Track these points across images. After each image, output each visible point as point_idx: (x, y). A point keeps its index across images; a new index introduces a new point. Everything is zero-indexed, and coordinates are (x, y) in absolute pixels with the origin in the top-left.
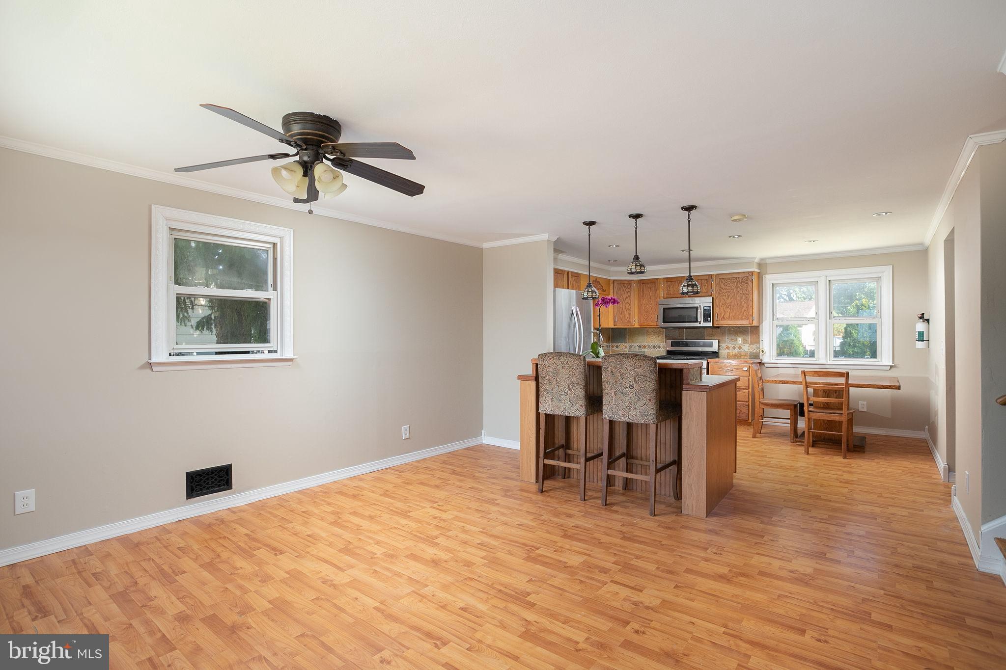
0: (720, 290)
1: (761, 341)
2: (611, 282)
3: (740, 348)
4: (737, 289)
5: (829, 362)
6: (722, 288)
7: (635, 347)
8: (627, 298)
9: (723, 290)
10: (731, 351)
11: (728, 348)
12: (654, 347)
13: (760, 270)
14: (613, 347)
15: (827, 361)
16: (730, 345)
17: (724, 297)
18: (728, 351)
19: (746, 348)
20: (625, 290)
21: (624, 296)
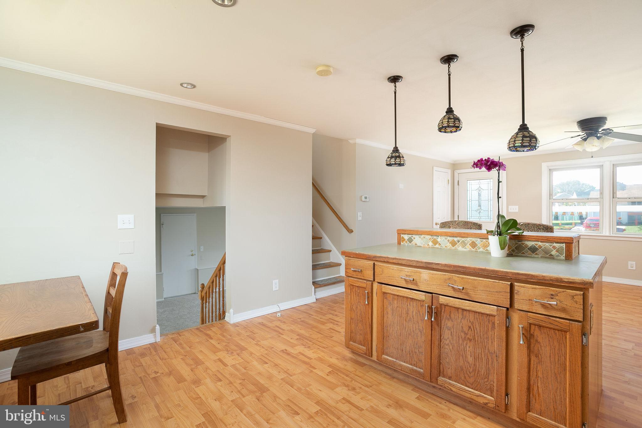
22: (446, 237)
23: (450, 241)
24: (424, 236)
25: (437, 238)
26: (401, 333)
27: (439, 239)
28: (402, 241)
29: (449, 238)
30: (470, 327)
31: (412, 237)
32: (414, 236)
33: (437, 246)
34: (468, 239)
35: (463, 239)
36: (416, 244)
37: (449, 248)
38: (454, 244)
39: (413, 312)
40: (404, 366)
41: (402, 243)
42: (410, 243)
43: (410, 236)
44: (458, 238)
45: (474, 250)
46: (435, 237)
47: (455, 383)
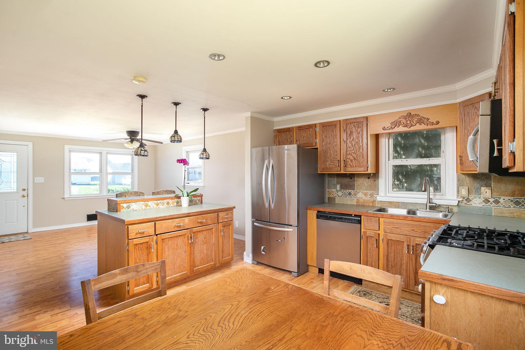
20: (476, 113)
21: (473, 124)
22: (153, 201)
23: (156, 203)
24: (139, 203)
25: (148, 203)
26: (173, 259)
27: (149, 203)
28: (122, 209)
29: (155, 202)
30: (205, 238)
31: (130, 204)
32: (131, 204)
33: (148, 207)
34: (165, 201)
35: (163, 201)
36: (133, 209)
37: (155, 207)
38: (157, 205)
39: (180, 243)
40: (177, 276)
41: (121, 210)
42: (128, 209)
43: (128, 204)
44: (160, 201)
45: (168, 206)
46: (146, 202)
47: (200, 267)
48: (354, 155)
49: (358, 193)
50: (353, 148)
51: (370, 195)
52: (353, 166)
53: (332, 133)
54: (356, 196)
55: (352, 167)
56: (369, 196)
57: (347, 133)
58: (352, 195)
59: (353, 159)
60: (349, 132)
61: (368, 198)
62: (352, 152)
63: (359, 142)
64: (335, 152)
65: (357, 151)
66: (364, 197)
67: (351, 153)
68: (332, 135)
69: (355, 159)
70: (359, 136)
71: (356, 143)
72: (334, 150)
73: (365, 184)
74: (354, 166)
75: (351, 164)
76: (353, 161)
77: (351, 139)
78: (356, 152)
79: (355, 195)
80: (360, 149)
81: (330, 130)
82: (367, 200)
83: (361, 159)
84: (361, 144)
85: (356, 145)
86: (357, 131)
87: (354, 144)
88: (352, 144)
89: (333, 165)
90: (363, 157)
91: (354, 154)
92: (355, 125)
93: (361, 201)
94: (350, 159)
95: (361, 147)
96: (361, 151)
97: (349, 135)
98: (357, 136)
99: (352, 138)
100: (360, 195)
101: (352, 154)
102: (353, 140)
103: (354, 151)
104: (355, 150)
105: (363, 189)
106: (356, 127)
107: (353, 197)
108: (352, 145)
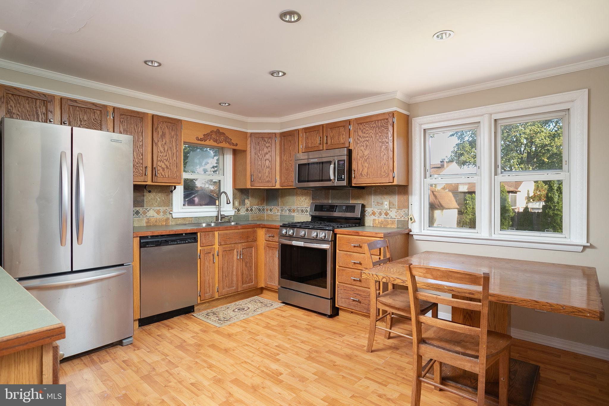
0: (358, 139)
1: (410, 206)
2: (249, 135)
3: (386, 214)
4: (376, 137)
5: (494, 237)
6: (360, 137)
7: (286, 211)
8: (267, 153)
9: (360, 139)
10: (376, 218)
11: (374, 214)
12: (302, 211)
13: (409, 111)
14: (267, 210)
15: (490, 234)
16: (376, 210)
17: (362, 148)
18: (374, 217)
19: (393, 214)
20: (265, 145)
21: (262, 152)
48: (167, 163)
49: (148, 211)
50: (165, 154)
51: (163, 212)
52: (165, 176)
53: (136, 127)
54: (146, 215)
55: (163, 176)
56: (162, 214)
57: (158, 133)
58: (141, 215)
59: (165, 167)
60: (161, 132)
61: (161, 216)
62: (165, 158)
63: (173, 147)
64: (140, 155)
65: (171, 159)
66: (155, 215)
67: (162, 160)
68: (136, 131)
69: (167, 167)
70: (172, 141)
71: (169, 149)
72: (138, 152)
73: (157, 199)
74: (167, 177)
75: (163, 174)
76: (165, 169)
77: (163, 142)
78: (168, 159)
79: (145, 213)
80: (173, 157)
81: (132, 122)
82: (159, 219)
83: (174, 168)
84: (174, 151)
85: (169, 150)
86: (170, 133)
87: (166, 149)
88: (165, 148)
89: (137, 172)
90: (177, 166)
91: (166, 161)
92: (169, 127)
93: (152, 220)
94: (161, 166)
95: (175, 155)
96: (175, 158)
97: (161, 137)
98: (171, 140)
99: (165, 141)
100: (151, 213)
101: (165, 161)
102: (165, 144)
103: (166, 158)
104: (168, 158)
105: (155, 205)
106: (169, 128)
107: (141, 216)
108: (164, 150)
